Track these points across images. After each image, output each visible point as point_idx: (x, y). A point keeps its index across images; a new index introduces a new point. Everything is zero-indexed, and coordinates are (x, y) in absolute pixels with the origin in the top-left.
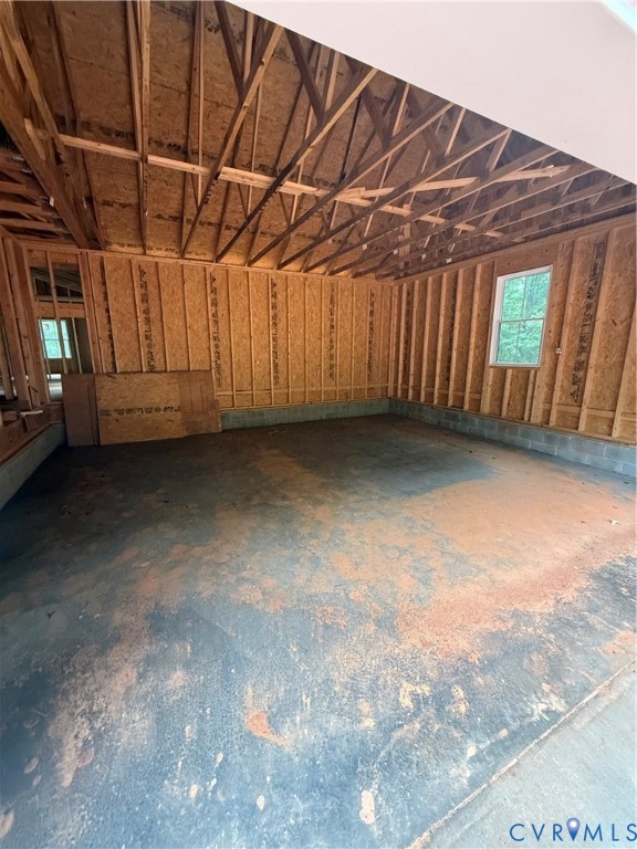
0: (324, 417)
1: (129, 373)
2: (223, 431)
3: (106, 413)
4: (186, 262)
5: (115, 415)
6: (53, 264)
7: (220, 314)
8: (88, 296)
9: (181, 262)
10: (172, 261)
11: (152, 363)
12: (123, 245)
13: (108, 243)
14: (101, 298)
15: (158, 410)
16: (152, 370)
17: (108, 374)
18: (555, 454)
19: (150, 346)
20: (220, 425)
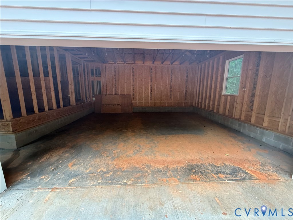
0: (167, 111)
1: (110, 95)
2: (133, 112)
3: (103, 105)
4: (126, 64)
5: (105, 105)
6: (95, 68)
7: (135, 79)
8: (102, 75)
9: (124, 64)
10: (122, 64)
11: (116, 92)
12: (111, 62)
13: (107, 61)
14: (105, 75)
15: (116, 105)
16: (116, 94)
17: (105, 95)
18: (241, 131)
19: (116, 88)
20: (132, 111)
